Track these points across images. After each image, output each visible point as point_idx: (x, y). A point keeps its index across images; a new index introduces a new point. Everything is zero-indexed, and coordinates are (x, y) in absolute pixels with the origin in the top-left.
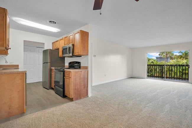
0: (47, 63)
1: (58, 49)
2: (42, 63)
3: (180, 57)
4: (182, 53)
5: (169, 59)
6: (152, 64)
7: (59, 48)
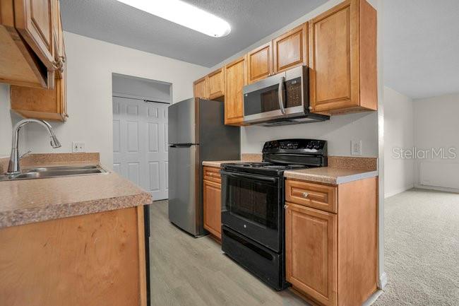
0: (189, 145)
1: (221, 99)
2: (167, 145)
7: (223, 93)
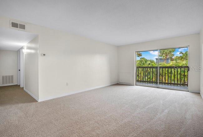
3: (180, 58)
4: (183, 53)
5: (169, 60)
6: (149, 66)
